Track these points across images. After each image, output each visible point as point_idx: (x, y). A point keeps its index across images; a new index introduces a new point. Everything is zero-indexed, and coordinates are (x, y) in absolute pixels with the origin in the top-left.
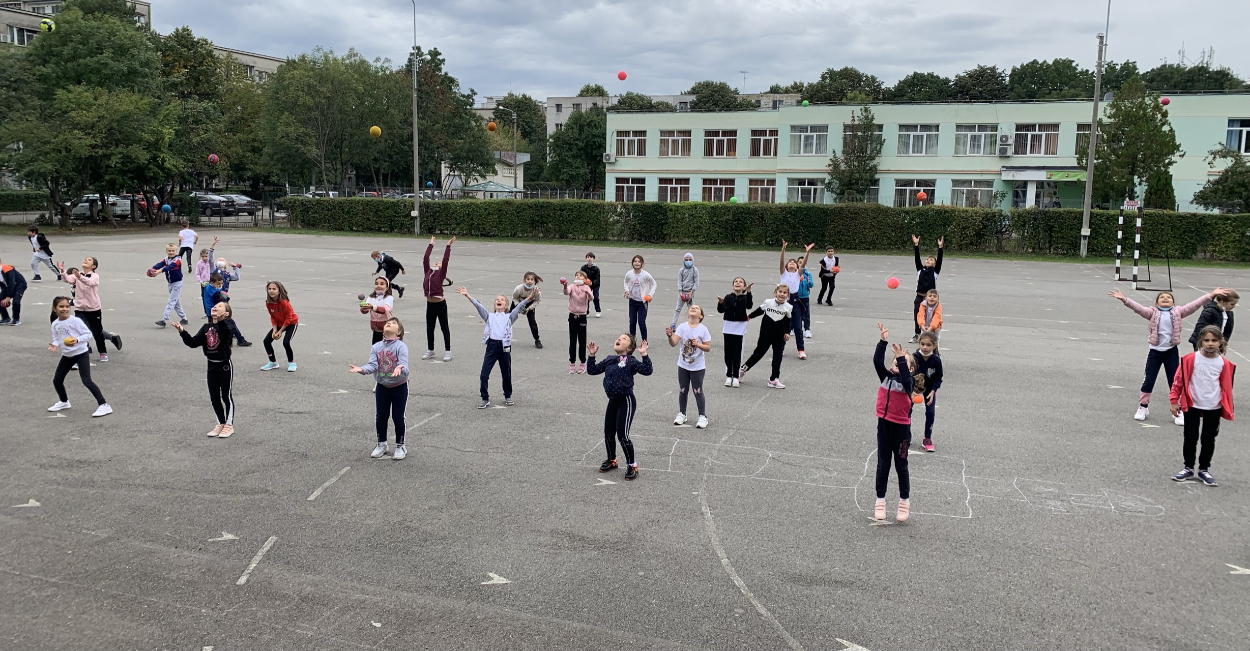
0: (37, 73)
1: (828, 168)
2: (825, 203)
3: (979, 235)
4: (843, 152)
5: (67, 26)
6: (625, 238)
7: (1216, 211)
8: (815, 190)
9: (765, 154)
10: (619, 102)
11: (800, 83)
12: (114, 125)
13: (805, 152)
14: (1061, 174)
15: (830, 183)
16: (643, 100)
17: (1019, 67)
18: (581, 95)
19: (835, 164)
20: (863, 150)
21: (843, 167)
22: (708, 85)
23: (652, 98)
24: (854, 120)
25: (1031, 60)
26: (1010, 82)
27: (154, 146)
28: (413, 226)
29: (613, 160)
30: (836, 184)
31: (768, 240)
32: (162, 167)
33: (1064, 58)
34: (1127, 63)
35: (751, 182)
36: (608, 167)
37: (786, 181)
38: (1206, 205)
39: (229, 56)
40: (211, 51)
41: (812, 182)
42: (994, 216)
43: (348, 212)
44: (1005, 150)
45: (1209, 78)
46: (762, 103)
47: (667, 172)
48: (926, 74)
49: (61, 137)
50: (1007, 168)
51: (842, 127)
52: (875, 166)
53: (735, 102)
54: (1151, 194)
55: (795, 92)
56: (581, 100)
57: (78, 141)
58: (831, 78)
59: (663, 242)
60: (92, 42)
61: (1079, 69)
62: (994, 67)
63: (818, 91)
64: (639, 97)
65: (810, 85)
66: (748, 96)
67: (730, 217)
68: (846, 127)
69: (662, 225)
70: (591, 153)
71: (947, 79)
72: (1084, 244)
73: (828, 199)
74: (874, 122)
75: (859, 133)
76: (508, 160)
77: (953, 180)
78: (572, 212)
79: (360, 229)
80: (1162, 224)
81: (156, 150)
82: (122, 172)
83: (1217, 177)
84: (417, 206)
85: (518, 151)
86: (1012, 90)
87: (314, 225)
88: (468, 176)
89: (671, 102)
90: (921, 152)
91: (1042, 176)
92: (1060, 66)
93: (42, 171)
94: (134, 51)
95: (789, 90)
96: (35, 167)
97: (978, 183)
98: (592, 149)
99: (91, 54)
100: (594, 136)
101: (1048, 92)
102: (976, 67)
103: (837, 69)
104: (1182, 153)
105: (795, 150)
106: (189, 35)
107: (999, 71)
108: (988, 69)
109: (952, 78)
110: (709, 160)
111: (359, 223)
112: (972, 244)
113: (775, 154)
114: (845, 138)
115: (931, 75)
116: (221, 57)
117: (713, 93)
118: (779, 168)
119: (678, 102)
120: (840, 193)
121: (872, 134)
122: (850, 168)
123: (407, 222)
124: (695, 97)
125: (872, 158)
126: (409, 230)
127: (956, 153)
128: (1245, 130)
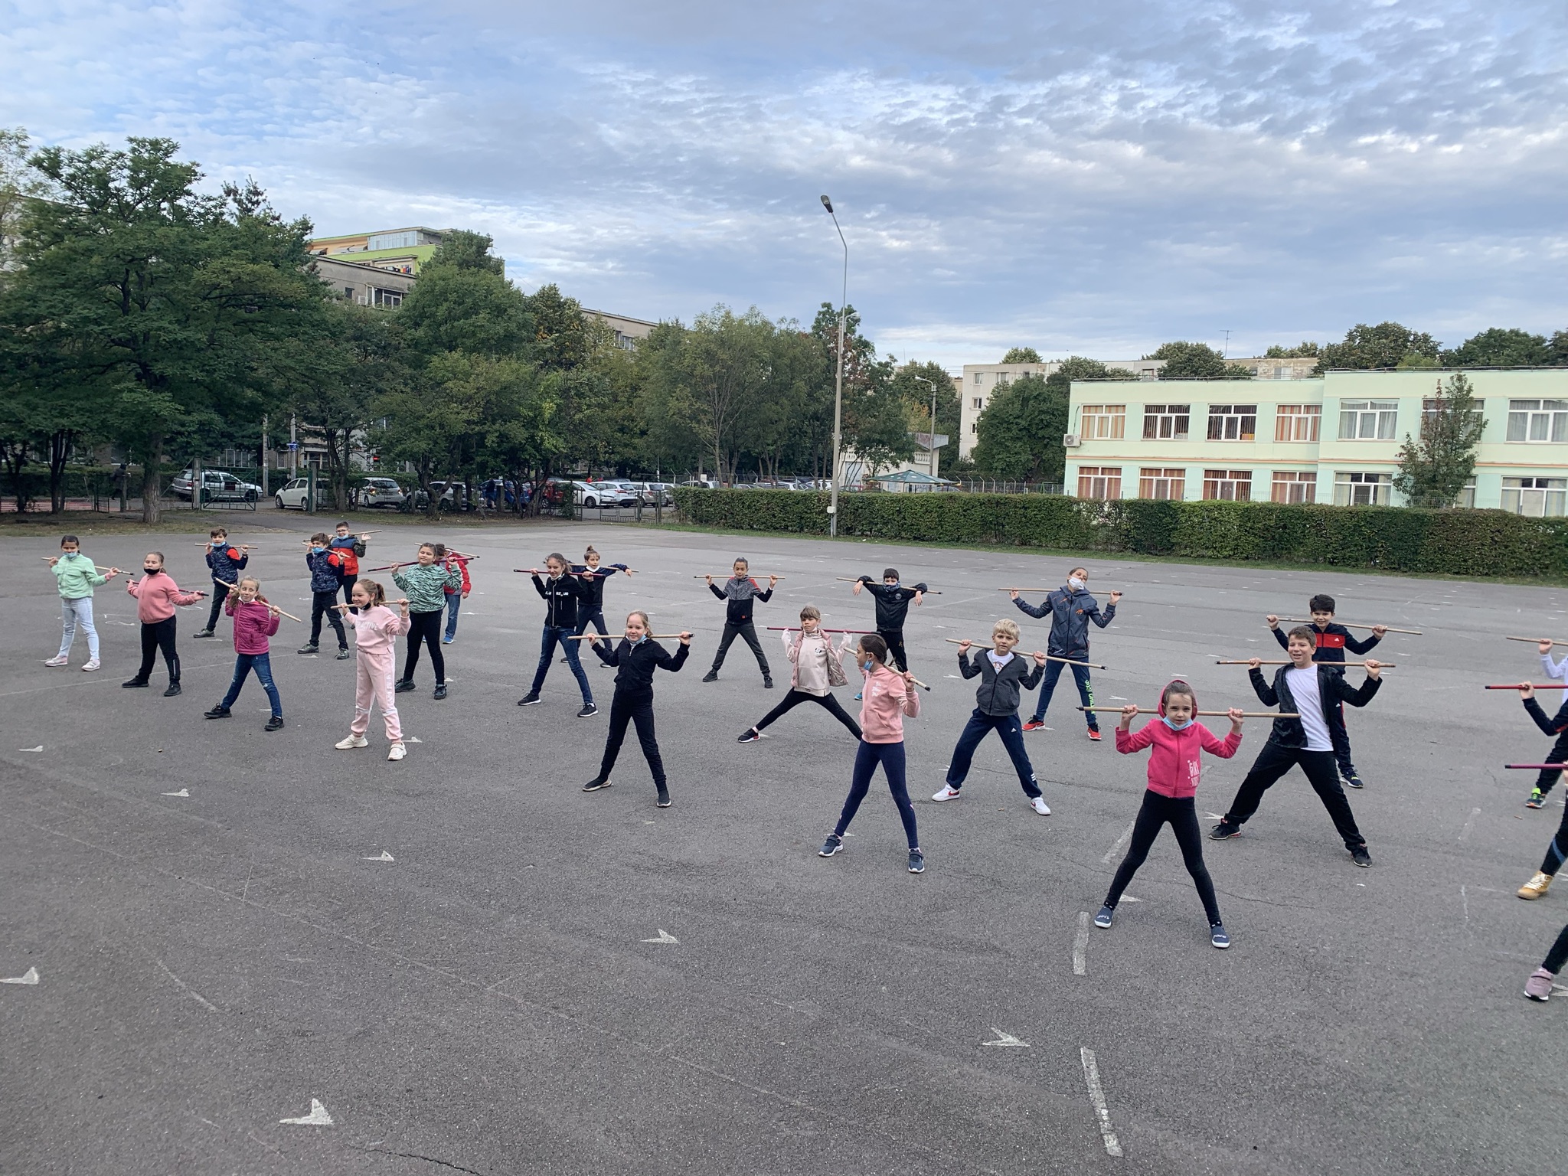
0: (409, 337)
1: (1399, 459)
2: (1391, 505)
4: (1423, 437)
5: (442, 283)
8: (1376, 488)
9: (1298, 437)
10: (1061, 369)
11: (1312, 345)
12: (493, 397)
13: (1361, 436)
15: (1401, 479)
16: (1093, 366)
18: (1006, 362)
19: (1411, 454)
20: (1454, 435)
21: (1421, 457)
22: (1180, 348)
23: (1105, 363)
24: (1440, 392)
27: (532, 423)
28: (829, 526)
29: (1076, 443)
30: (1410, 480)
32: (538, 447)
35: (1276, 475)
36: (1069, 452)
37: (1333, 475)
39: (598, 320)
40: (579, 314)
41: (1371, 478)
43: (749, 507)
46: (1260, 370)
47: (1154, 459)
48: (1507, 330)
49: (435, 413)
51: (1421, 403)
52: (1472, 457)
53: (1220, 368)
55: (1305, 357)
56: (1007, 368)
57: (453, 416)
58: (1363, 337)
59: (1168, 554)
60: (469, 301)
63: (1343, 354)
64: (1089, 363)
65: (1330, 347)
66: (1240, 360)
68: (1427, 403)
69: (1170, 530)
70: (1036, 433)
71: (1540, 337)
73: (1397, 500)
74: (1472, 395)
75: (1449, 411)
76: (921, 444)
78: (1039, 511)
79: (762, 527)
81: (533, 428)
82: (495, 454)
84: (834, 500)
85: (935, 433)
87: (707, 521)
88: (877, 463)
89: (1130, 368)
90: (1545, 439)
93: (415, 450)
94: (511, 311)
95: (1297, 354)
96: (407, 445)
98: (1037, 429)
99: (466, 315)
100: (1042, 412)
103: (1372, 324)
105: (1347, 435)
106: (555, 294)
109: (1549, 336)
110: (1215, 444)
111: (763, 520)
113: (1316, 437)
114: (1426, 417)
117: (1191, 357)
118: (1321, 457)
119: (1140, 369)
120: (1417, 494)
121: (1469, 411)
122: (1433, 459)
123: (820, 519)
124: (1163, 363)
125: (1467, 445)
126: (822, 531)
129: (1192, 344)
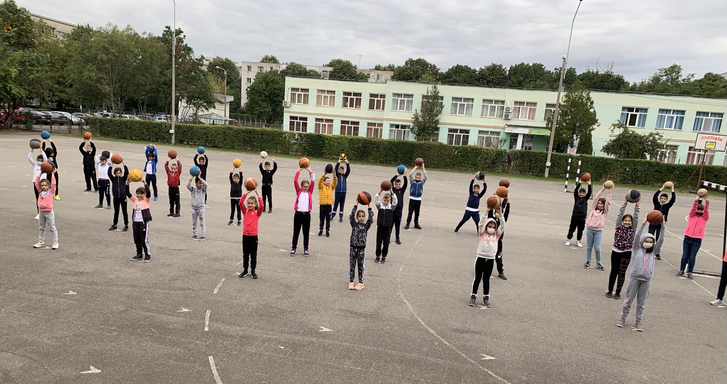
1: (412, 120)
2: (410, 140)
3: (494, 163)
4: (421, 111)
6: (299, 154)
7: (612, 157)
8: (405, 131)
9: (377, 108)
10: (287, 67)
11: (393, 65)
13: (400, 109)
14: (537, 131)
15: (413, 128)
16: (301, 68)
17: (514, 66)
18: (262, 61)
19: (416, 118)
20: (432, 111)
21: (421, 119)
22: (339, 62)
23: (307, 67)
24: (428, 93)
25: (521, 63)
26: (509, 74)
28: (171, 139)
29: (288, 105)
30: (416, 129)
31: (381, 159)
33: (538, 63)
34: (571, 69)
35: (369, 124)
36: (285, 109)
37: (389, 126)
38: (608, 153)
39: (41, 21)
40: (29, 17)
41: (403, 127)
42: (502, 153)
43: (130, 128)
44: (508, 116)
45: (612, 80)
46: (371, 75)
47: (321, 114)
48: (464, 66)
50: (508, 126)
51: (421, 96)
52: (438, 120)
53: (355, 73)
54: (581, 145)
55: (389, 71)
56: (262, 65)
58: (411, 64)
59: (322, 157)
61: (546, 70)
62: (501, 65)
63: (403, 71)
65: (399, 67)
66: (363, 70)
67: (361, 145)
68: (424, 97)
69: (322, 147)
70: (273, 99)
71: (475, 70)
72: (547, 170)
73: (411, 137)
74: (439, 95)
75: (431, 101)
76: (220, 100)
77: (480, 131)
78: (269, 136)
80: (586, 162)
83: (615, 138)
84: (173, 127)
85: (227, 94)
86: (509, 79)
87: (107, 135)
88: (198, 108)
89: (317, 70)
90: (463, 114)
91: (526, 131)
92: (536, 68)
95: (386, 69)
97: (492, 133)
98: (273, 97)
100: (275, 89)
101: (528, 81)
102: (491, 64)
103: (415, 59)
104: (598, 124)
105: (395, 108)
107: (504, 67)
108: (498, 66)
109: (478, 69)
110: (345, 109)
111: (138, 135)
112: (489, 167)
113: (383, 109)
114: (422, 103)
115: (466, 67)
116: (36, 21)
117: (343, 67)
118: (385, 117)
119: (322, 71)
120: (418, 134)
121: (437, 102)
122: (424, 120)
123: (166, 136)
124: (332, 69)
125: (437, 115)
126: (168, 141)
127: (482, 115)
128: (630, 113)
129: (344, 61)
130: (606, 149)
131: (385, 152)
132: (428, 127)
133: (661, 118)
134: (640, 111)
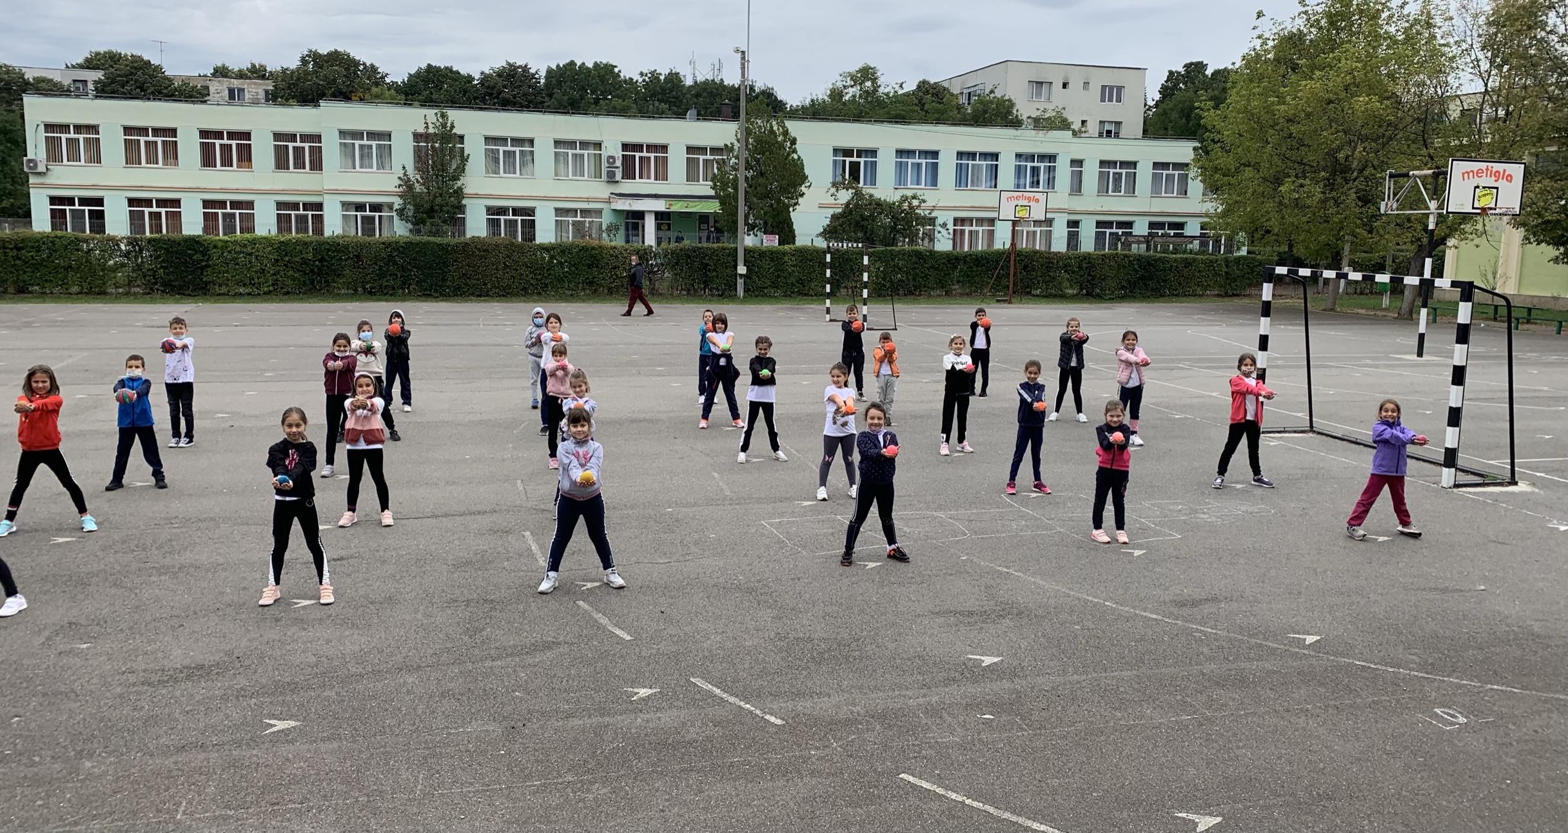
1: (397, 190)
2: (396, 236)
4: (417, 169)
6: (137, 290)
8: (380, 218)
9: (298, 167)
11: (262, 66)
13: (361, 167)
14: (681, 203)
15: (402, 210)
17: (554, 67)
19: (407, 185)
20: (443, 168)
21: (419, 188)
22: (113, 57)
24: (427, 127)
25: (568, 61)
26: (547, 84)
29: (41, 168)
30: (411, 211)
33: (605, 62)
35: (280, 205)
36: (32, 180)
37: (339, 206)
38: (835, 240)
41: (376, 207)
44: (613, 174)
46: (212, 90)
47: (141, 188)
48: (443, 67)
50: (616, 194)
51: (412, 136)
52: (460, 189)
55: (255, 78)
58: (316, 63)
59: (205, 294)
61: (622, 75)
62: (526, 66)
63: (298, 79)
65: (284, 71)
66: (189, 78)
68: (417, 136)
69: (202, 268)
71: (470, 76)
72: (740, 282)
73: (400, 230)
74: (454, 131)
75: (436, 145)
77: (557, 210)
83: (840, 210)
86: (551, 95)
89: (57, 78)
90: (514, 173)
91: (660, 206)
92: (601, 71)
95: (245, 75)
97: (585, 212)
101: (592, 102)
102: (504, 64)
104: (808, 184)
105: (347, 164)
107: (532, 71)
108: (519, 67)
109: (476, 75)
110: (209, 172)
113: (318, 168)
114: (417, 150)
115: (449, 70)
117: (133, 70)
118: (326, 187)
119: (70, 81)
120: (417, 223)
121: (453, 146)
122: (429, 190)
124: (98, 75)
125: (456, 178)
127: (556, 175)
128: (848, 160)
129: (126, 55)
130: (830, 232)
131: (377, 268)
132: (441, 206)
133: (901, 167)
134: (863, 155)
